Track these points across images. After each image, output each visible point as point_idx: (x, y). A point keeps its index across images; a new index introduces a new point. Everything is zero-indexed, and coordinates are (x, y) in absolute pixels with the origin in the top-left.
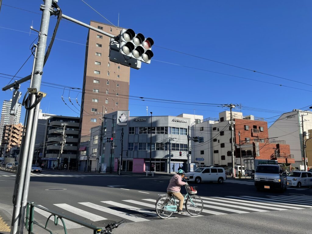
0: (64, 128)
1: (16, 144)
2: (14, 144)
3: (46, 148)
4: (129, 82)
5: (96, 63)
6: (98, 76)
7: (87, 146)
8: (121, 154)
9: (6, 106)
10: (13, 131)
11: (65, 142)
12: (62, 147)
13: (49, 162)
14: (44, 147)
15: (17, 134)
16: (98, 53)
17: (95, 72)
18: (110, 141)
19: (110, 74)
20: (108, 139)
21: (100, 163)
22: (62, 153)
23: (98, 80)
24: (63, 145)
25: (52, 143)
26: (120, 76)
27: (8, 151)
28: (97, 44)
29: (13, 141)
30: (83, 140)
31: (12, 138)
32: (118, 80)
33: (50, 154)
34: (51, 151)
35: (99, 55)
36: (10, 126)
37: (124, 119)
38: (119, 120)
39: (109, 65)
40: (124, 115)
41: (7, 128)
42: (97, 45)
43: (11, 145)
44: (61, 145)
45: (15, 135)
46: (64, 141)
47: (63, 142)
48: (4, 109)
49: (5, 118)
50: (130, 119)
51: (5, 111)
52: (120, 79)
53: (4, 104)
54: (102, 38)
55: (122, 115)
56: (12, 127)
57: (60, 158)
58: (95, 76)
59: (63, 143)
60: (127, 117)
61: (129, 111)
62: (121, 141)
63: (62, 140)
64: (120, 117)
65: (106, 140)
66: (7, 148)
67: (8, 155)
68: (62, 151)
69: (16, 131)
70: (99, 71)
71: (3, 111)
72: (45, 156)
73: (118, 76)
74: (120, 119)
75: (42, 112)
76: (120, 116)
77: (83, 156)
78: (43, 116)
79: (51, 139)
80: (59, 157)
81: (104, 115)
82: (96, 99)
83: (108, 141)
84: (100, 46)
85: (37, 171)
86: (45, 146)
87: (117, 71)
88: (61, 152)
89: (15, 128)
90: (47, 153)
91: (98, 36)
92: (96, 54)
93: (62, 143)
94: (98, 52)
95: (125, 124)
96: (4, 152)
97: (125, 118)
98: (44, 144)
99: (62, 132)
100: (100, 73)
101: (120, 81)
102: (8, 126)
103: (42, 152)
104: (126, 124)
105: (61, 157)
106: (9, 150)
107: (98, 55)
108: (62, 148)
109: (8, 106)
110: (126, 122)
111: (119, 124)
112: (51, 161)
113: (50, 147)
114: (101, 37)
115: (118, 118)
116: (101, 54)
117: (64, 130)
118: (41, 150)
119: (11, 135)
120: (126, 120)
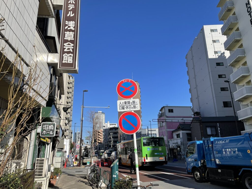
1: (100, 142)
2: (99, 141)
3: (109, 145)
10: (98, 134)
15: (100, 136)
29: (99, 140)
43: (98, 142)
45: (99, 136)
53: (95, 115)
69: (100, 134)
75: (110, 123)
78: (110, 125)
89: (99, 132)
106: (97, 145)
109: (97, 116)
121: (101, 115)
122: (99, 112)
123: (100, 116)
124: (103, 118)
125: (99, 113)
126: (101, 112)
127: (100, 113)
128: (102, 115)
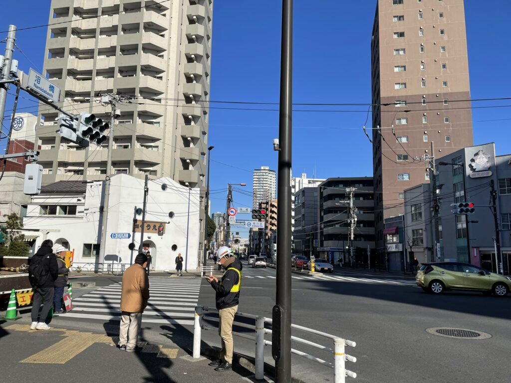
0: (351, 195)
2: (274, 228)
3: (322, 233)
4: (469, 90)
5: (396, 70)
6: (404, 93)
7: (400, 226)
8: (495, 237)
9: (257, 177)
10: (271, 210)
11: (356, 219)
12: (352, 228)
13: (330, 255)
14: (319, 231)
15: (276, 214)
16: (397, 50)
17: (397, 87)
18: (467, 210)
19: (427, 83)
20: (461, 205)
21: (439, 258)
22: (352, 238)
23: (404, 99)
24: (352, 225)
25: (331, 223)
26: (448, 84)
27: (268, 238)
28: (395, 33)
29: (273, 224)
30: (387, 215)
31: (271, 220)
32: (445, 92)
33: (330, 242)
34: (330, 237)
35: (401, 53)
36: (267, 203)
37: (482, 162)
38: (471, 166)
39: (422, 67)
40: (481, 155)
41: (263, 206)
42: (395, 36)
43: (271, 229)
44: (349, 225)
45: (274, 215)
46: (354, 218)
47: (353, 220)
48: (255, 182)
49: (258, 193)
50: (498, 161)
51: (256, 183)
52: (449, 89)
53: (255, 174)
54: (404, 20)
55: (476, 154)
56: (269, 204)
57: (351, 248)
58: (397, 94)
59: (353, 222)
60: (491, 159)
61: (494, 144)
62: (493, 208)
63: (349, 216)
64: (473, 160)
65: (459, 210)
66: (266, 234)
67: (269, 243)
68: (352, 236)
69: (274, 209)
70: (404, 82)
71: (255, 185)
72: (322, 245)
73: (445, 83)
74: (473, 164)
75: (307, 178)
76: (473, 157)
77: (393, 244)
78: (309, 183)
79: (328, 217)
80: (349, 247)
81: (435, 160)
82: (404, 136)
83: (462, 211)
84: (401, 35)
85: (326, 270)
86: (321, 229)
87: (441, 74)
88: (350, 238)
90: (325, 240)
91: (396, 19)
92: (395, 53)
93: (351, 222)
94: (398, 48)
95: (488, 173)
96: (263, 240)
97: (486, 160)
98: (319, 226)
99: (349, 204)
100: (405, 87)
101: (450, 91)
102: (264, 203)
103: (317, 239)
104: (490, 173)
105: (352, 246)
106: (268, 236)
107: (399, 54)
108: (352, 231)
109: (259, 177)
110: (489, 169)
111: (473, 175)
112: (333, 253)
113: (328, 230)
114: (402, 18)
115: (468, 162)
116: (404, 50)
117: (352, 200)
118: (315, 234)
119: (269, 216)
120: (488, 165)
121: (267, 174)
122: (262, 168)
123: (265, 177)
124: (271, 181)
125: (262, 171)
126: (267, 168)
127: (265, 170)
128: (270, 175)
